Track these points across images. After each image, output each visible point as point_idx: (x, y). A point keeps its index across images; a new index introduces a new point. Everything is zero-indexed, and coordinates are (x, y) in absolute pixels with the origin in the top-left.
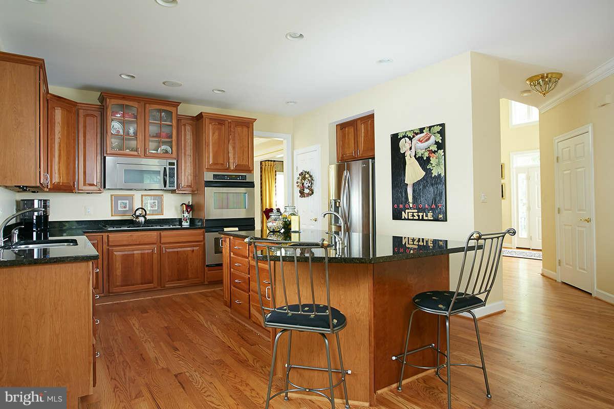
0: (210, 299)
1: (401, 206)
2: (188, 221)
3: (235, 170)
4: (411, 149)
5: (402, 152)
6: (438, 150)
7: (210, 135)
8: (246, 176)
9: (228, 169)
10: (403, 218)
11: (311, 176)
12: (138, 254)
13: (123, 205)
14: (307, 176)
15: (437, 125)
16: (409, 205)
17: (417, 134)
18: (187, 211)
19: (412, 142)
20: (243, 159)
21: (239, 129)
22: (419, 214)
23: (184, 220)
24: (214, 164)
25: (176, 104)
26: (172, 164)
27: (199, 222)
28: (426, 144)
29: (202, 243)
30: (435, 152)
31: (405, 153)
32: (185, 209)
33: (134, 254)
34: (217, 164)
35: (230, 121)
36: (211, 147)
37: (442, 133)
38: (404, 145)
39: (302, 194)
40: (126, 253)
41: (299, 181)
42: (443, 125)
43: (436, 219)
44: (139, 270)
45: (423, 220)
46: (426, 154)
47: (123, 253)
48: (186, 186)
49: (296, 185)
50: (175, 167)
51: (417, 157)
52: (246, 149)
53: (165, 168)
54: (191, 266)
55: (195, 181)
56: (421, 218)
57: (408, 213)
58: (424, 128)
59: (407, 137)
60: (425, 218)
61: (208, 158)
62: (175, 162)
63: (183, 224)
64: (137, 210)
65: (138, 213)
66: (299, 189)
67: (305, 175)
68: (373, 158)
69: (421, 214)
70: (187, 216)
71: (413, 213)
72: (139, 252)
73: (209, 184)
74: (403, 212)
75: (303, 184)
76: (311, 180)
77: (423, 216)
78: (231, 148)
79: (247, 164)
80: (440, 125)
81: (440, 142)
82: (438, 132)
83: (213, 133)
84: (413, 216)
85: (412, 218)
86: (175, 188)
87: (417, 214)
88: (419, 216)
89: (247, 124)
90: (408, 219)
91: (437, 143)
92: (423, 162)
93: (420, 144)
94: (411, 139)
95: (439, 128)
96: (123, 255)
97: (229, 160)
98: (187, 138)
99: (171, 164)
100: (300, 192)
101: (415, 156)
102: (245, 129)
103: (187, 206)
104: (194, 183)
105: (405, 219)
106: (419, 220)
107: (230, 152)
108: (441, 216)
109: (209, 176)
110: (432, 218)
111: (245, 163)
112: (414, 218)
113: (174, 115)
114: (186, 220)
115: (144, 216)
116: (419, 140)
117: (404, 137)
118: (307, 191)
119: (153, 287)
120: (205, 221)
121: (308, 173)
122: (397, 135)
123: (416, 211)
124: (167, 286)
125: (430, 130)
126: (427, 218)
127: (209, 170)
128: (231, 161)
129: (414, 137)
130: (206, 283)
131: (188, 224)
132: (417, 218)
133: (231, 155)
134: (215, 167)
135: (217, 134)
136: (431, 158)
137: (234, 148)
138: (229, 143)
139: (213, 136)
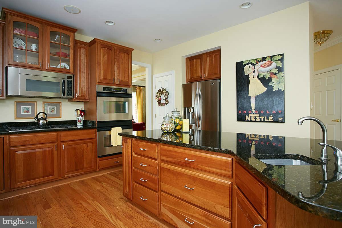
0: (104, 184)
1: (245, 112)
2: (82, 122)
3: (119, 85)
4: (254, 72)
5: (246, 74)
6: (279, 72)
7: (101, 56)
8: (126, 89)
9: (114, 84)
10: (246, 120)
11: (167, 92)
12: (40, 152)
13: (25, 110)
14: (164, 91)
15: (278, 55)
16: (252, 111)
17: (260, 62)
18: (81, 115)
19: (255, 67)
20: (125, 77)
21: (122, 55)
22: (261, 117)
23: (78, 121)
24: (104, 79)
25: (74, 30)
26: (70, 78)
27: (90, 123)
28: (268, 69)
29: (95, 140)
30: (276, 74)
31: (248, 75)
32: (79, 113)
33: (35, 152)
34: (106, 79)
35: (115, 48)
36: (102, 66)
37: (282, 60)
38: (248, 70)
39: (160, 104)
40: (28, 151)
41: (158, 95)
42: (282, 55)
43: (276, 121)
44: (41, 166)
45: (264, 121)
46: (268, 76)
47: (26, 152)
48: (80, 96)
49: (154, 97)
50: (72, 80)
51: (260, 77)
52: (127, 70)
53: (64, 80)
54: (86, 158)
55: (88, 92)
56: (262, 120)
57: (251, 116)
58: (266, 57)
59: (251, 64)
60: (266, 120)
61: (100, 74)
62: (72, 76)
63: (78, 124)
64: (39, 114)
65: (39, 117)
66: (157, 100)
67: (163, 91)
68: (220, 79)
69: (262, 118)
70: (81, 119)
71: (255, 116)
72: (41, 150)
73: (99, 94)
74: (246, 116)
75: (160, 97)
76: (167, 94)
77: (264, 119)
78: (116, 68)
79: (128, 81)
80: (281, 55)
81: (281, 66)
82: (279, 60)
83: (104, 56)
84: (255, 118)
85: (254, 120)
86: (72, 97)
87: (259, 117)
88: (260, 119)
89: (127, 51)
90: (251, 121)
91: (277, 67)
92: (265, 81)
93: (262, 69)
94: (254, 65)
95: (280, 57)
96: (26, 154)
97: (115, 77)
98: (82, 58)
99: (68, 77)
100: (158, 102)
101: (258, 77)
102: (126, 55)
103: (81, 111)
104: (87, 93)
105: (248, 121)
106: (260, 121)
107: (115, 71)
108: (280, 119)
109: (100, 88)
110: (273, 121)
111: (126, 80)
112: (256, 120)
113: (71, 39)
114: (80, 122)
115: (45, 119)
116: (262, 66)
117: (248, 64)
118: (163, 102)
119: (54, 178)
120: (96, 122)
121: (165, 90)
122: (242, 62)
123: (258, 115)
124: (66, 176)
125: (271, 59)
126: (268, 120)
127: (99, 83)
128: (116, 77)
129: (257, 63)
130: (98, 170)
131: (82, 124)
132: (259, 120)
133: (116, 73)
134: (105, 81)
135: (106, 56)
136: (272, 78)
137: (119, 68)
138: (115, 64)
139: (103, 58)
